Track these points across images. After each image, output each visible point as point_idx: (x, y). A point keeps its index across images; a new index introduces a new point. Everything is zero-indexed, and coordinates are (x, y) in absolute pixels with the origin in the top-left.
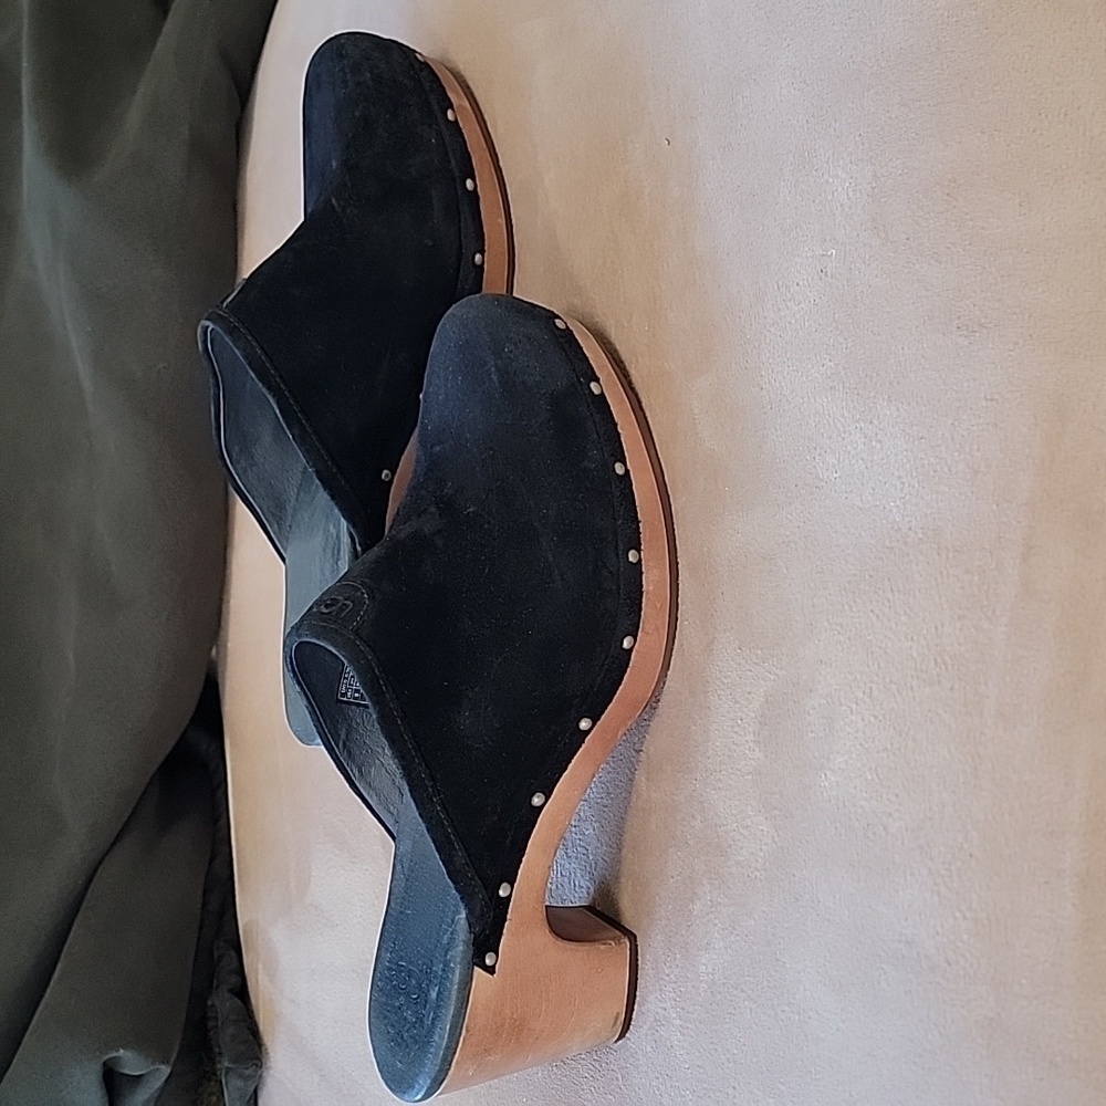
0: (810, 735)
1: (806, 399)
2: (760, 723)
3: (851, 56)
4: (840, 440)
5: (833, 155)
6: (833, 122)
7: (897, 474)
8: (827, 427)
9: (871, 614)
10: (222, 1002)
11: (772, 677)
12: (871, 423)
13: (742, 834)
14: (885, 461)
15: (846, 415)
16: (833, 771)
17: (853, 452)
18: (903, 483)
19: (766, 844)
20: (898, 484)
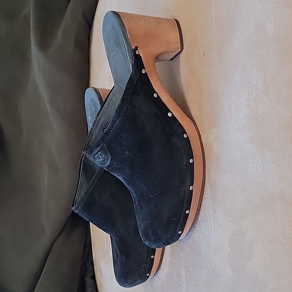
0: (245, 249)
1: (243, 144)
2: (230, 240)
3: (257, 37)
4: (254, 160)
5: (252, 68)
6: (252, 58)
7: (271, 175)
8: (250, 154)
9: (263, 218)
10: (88, 280)
11: (234, 227)
12: (263, 156)
13: (224, 272)
14: (267, 170)
15: (255, 152)
16: (252, 263)
17: (258, 165)
18: (273, 178)
19: (232, 278)
20: (272, 178)
